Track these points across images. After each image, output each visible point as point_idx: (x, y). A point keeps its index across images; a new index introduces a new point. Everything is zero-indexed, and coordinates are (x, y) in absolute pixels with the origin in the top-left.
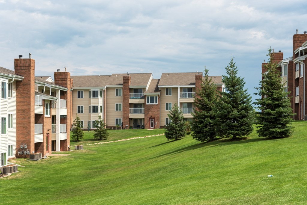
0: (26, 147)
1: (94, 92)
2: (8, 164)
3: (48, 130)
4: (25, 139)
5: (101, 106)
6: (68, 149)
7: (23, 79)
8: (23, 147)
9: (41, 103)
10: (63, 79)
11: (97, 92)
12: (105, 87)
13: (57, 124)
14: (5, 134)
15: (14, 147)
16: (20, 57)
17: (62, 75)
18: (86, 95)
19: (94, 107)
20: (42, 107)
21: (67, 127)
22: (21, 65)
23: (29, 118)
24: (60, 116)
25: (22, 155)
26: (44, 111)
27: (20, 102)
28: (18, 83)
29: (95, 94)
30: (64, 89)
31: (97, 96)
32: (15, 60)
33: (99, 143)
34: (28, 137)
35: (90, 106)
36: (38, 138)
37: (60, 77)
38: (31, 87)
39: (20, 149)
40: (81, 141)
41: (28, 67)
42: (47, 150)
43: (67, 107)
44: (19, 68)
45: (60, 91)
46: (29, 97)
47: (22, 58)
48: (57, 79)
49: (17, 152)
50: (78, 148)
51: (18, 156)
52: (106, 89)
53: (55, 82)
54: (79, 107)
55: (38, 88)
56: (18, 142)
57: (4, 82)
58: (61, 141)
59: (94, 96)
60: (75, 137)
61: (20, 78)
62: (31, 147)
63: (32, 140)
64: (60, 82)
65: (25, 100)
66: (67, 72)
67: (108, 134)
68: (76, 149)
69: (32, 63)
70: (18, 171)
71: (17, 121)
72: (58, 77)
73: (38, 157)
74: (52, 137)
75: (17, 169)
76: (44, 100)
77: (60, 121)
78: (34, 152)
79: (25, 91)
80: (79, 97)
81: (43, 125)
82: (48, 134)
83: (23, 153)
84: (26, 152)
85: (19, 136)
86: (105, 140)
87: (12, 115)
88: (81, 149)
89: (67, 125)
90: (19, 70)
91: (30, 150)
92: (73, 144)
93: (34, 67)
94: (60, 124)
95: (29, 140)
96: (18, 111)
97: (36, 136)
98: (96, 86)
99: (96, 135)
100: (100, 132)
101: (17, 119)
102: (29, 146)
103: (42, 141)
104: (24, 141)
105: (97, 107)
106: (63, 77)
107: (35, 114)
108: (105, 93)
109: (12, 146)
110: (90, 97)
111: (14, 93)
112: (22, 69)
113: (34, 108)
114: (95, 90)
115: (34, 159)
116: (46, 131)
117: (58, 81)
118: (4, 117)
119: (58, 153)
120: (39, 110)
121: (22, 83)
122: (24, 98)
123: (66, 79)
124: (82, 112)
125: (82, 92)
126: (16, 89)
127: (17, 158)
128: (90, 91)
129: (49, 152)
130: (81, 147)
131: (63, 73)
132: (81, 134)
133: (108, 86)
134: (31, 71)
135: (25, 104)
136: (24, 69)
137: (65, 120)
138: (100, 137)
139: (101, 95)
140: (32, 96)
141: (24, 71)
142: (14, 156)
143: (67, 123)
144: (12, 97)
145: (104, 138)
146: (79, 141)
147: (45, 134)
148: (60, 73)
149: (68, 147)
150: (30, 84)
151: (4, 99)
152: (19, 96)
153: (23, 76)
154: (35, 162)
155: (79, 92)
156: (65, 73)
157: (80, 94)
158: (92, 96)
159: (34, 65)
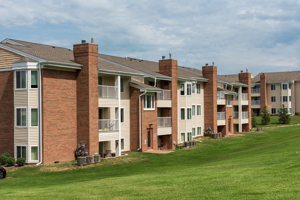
0: (210, 128)
1: (284, 85)
2: (193, 140)
3: (230, 117)
4: (210, 123)
5: (290, 97)
6: (249, 131)
7: (208, 81)
8: (209, 129)
9: (223, 97)
10: (245, 78)
11: (286, 85)
12: (293, 81)
13: (239, 112)
14: (191, 120)
15: (203, 128)
16: (206, 65)
17: (244, 75)
18: (277, 88)
19: (284, 97)
20: (225, 100)
21: (248, 114)
22: (207, 71)
23: (213, 108)
24: (241, 106)
25: (208, 134)
26: (226, 103)
27: (207, 97)
28: (204, 84)
29: (285, 87)
30: (245, 85)
31: (286, 89)
32: (203, 67)
33: (281, 126)
34: (212, 122)
35: (281, 97)
36: (221, 122)
37: (243, 77)
38: (214, 86)
39: (207, 130)
40: (268, 124)
41: (211, 72)
42: (229, 131)
43: (248, 99)
44: (205, 73)
45: (241, 87)
46: (212, 93)
47: (208, 66)
48: (241, 78)
49: (205, 132)
50: (258, 130)
51: (205, 135)
52: (294, 83)
53: (239, 81)
54: (272, 97)
55: (223, 86)
56: (206, 125)
57: (189, 84)
58: (242, 124)
59: (284, 89)
60: (264, 121)
61: (206, 80)
62: (214, 128)
63: (215, 124)
64: (243, 80)
65: (210, 95)
66: (248, 73)
67: (290, 119)
68: (256, 131)
69: (214, 69)
70: (196, 145)
71: (204, 110)
72: (242, 77)
73: (218, 136)
74: (235, 121)
75: (195, 144)
76: (226, 95)
77: (241, 109)
78: (217, 132)
79: (209, 89)
80: (272, 89)
81: (225, 113)
82: (230, 119)
83: (209, 133)
84: (211, 132)
85: (206, 121)
86: (287, 123)
87: (200, 106)
88: (261, 131)
89: (248, 112)
90: (205, 74)
91: (213, 131)
92: (261, 126)
93: (216, 72)
94: (241, 112)
95: (213, 124)
96: (205, 103)
97: (218, 121)
98: (285, 81)
99: (280, 120)
100: (283, 117)
101: (204, 109)
102: (213, 128)
103: (225, 125)
104: (209, 124)
105: (286, 97)
106: (245, 77)
107: (218, 105)
108: (293, 86)
109: (200, 127)
110: (281, 89)
111: (202, 91)
112: (207, 74)
113: (216, 101)
114: (285, 83)
115: (214, 137)
116: (228, 117)
117: (242, 79)
118: (189, 108)
119: (240, 133)
120: (221, 102)
121: (207, 84)
122: (208, 94)
123: (247, 78)
124: (275, 101)
125: (275, 86)
126: (204, 88)
127: (204, 136)
128: (281, 85)
129: (231, 133)
130: (261, 129)
131: (245, 73)
132: (268, 119)
133: (296, 80)
134: (213, 75)
135: (210, 98)
136: (209, 74)
137: (247, 109)
138: (284, 121)
139: (290, 87)
140: (214, 92)
141: (208, 75)
142: (202, 135)
143: (248, 111)
144: (200, 93)
145: (287, 122)
146: (267, 124)
147: (227, 120)
148: (243, 73)
149: (250, 129)
150: (213, 84)
151: (189, 96)
152: (206, 92)
153: (208, 79)
154: (214, 139)
155: (272, 86)
156: (246, 73)
157: (273, 87)
158: (282, 88)
159: (216, 70)
